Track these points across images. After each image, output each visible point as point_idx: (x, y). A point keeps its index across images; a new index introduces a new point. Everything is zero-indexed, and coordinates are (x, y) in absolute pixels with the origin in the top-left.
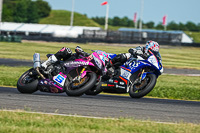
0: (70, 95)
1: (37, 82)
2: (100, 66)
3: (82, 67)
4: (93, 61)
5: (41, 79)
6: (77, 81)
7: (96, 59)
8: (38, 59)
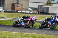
0: (25, 28)
1: (17, 24)
2: (33, 20)
3: (28, 20)
4: (31, 19)
5: (18, 23)
6: (27, 24)
7: (32, 18)
8: (18, 18)
